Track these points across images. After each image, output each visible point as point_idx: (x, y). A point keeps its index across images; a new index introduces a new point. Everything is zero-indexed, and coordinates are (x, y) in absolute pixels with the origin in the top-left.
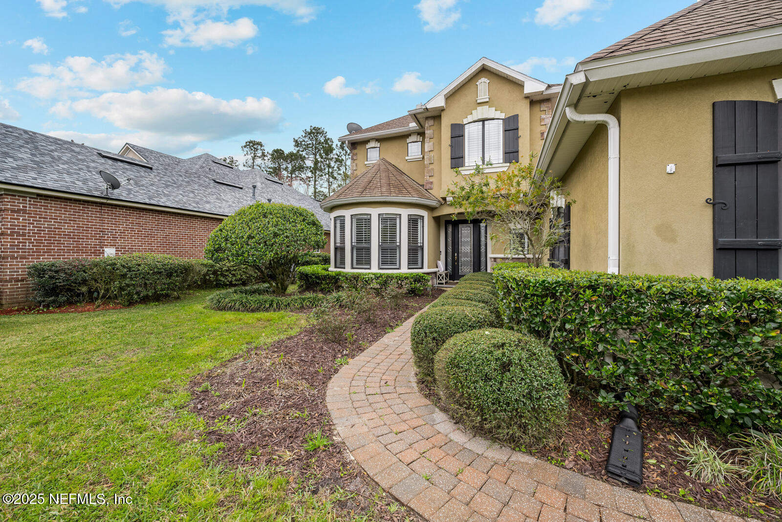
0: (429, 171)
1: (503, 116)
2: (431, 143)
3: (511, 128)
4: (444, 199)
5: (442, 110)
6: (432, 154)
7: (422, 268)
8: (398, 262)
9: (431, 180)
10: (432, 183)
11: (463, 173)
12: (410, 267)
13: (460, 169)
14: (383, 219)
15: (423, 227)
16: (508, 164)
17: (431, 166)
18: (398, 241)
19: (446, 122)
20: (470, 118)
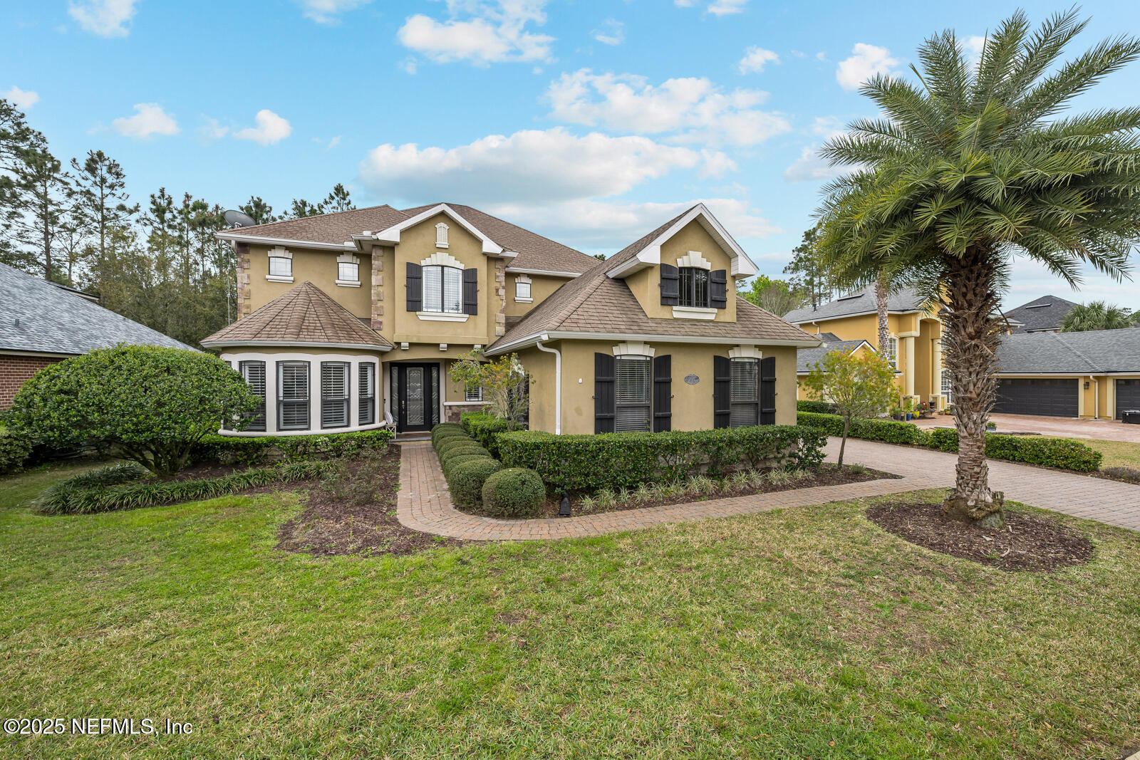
0: (377, 309)
1: (462, 267)
2: (380, 277)
3: (470, 278)
4: (399, 344)
5: (397, 244)
6: (381, 289)
7: (373, 422)
8: (345, 418)
9: (380, 319)
10: (381, 323)
11: (421, 318)
12: (362, 422)
13: (418, 313)
14: (325, 367)
15: (374, 375)
16: (467, 316)
17: (380, 304)
18: (346, 393)
19: (401, 259)
20: (428, 261)
